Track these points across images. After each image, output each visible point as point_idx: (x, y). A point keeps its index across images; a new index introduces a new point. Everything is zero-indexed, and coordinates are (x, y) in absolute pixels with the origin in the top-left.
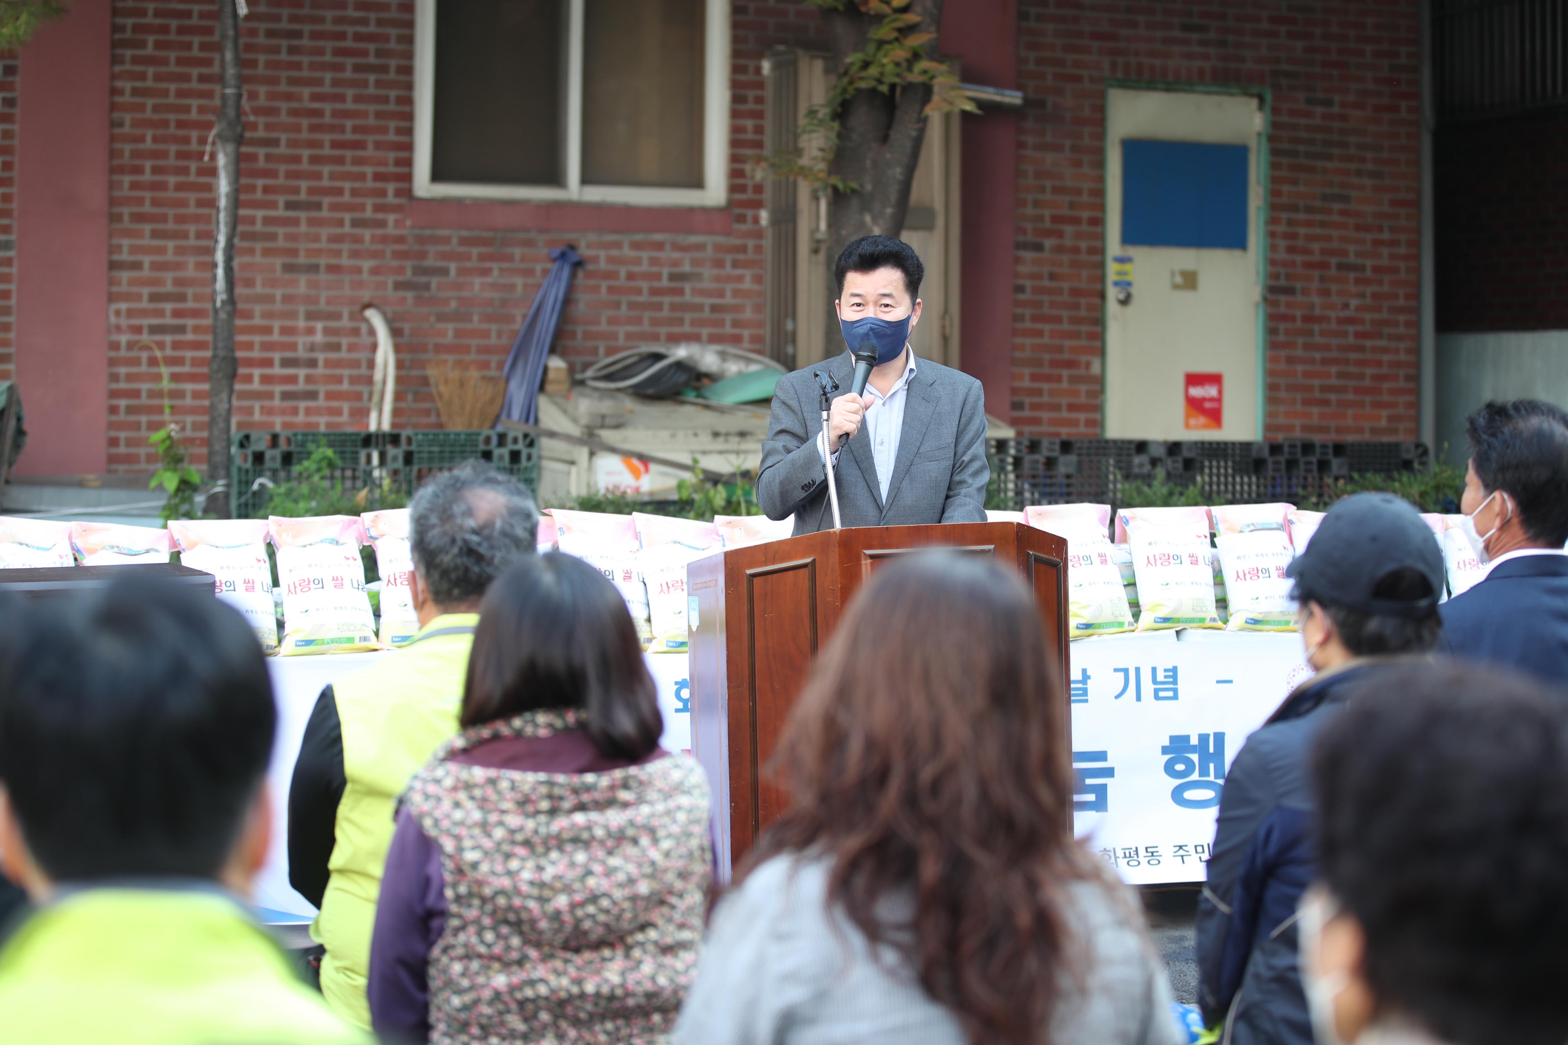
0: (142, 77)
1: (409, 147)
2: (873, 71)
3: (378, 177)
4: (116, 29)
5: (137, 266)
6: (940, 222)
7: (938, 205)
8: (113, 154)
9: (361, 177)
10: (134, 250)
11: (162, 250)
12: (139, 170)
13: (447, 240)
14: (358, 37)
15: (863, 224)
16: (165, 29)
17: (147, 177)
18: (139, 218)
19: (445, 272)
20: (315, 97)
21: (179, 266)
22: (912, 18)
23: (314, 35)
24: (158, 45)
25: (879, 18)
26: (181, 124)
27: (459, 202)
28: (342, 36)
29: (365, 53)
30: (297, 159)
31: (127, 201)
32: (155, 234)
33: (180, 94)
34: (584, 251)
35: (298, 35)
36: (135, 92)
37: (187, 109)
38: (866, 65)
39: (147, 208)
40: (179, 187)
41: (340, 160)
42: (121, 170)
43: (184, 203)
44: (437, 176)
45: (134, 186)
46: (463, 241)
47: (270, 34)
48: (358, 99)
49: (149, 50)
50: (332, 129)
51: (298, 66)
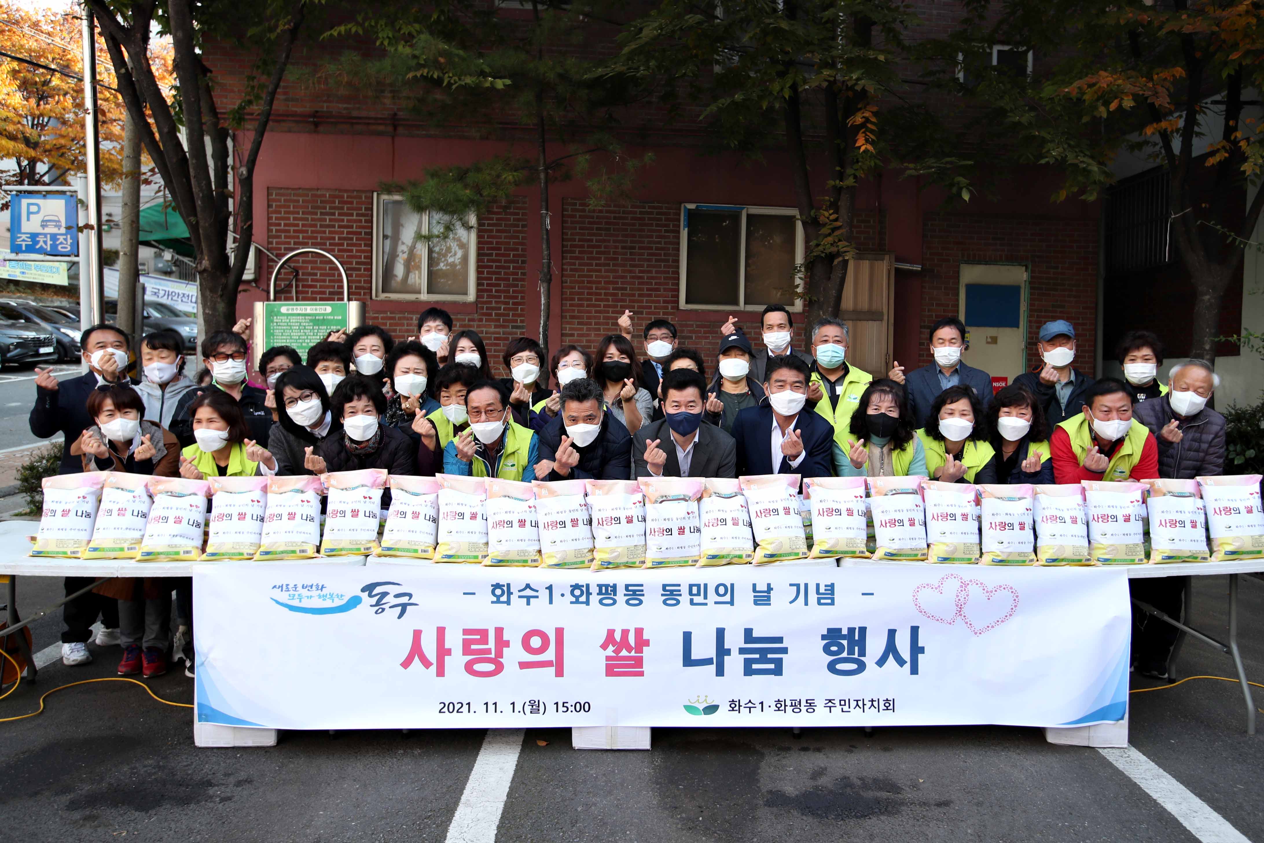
0: (574, 264)
1: (678, 290)
2: (821, 248)
3: (664, 302)
4: (563, 246)
5: (572, 335)
6: (885, 317)
7: (885, 311)
8: (562, 293)
9: (659, 302)
10: (571, 329)
11: (582, 329)
12: (573, 299)
13: (692, 326)
14: (657, 249)
15: (819, 315)
16: (582, 246)
17: (576, 302)
18: (572, 317)
19: (691, 338)
20: (640, 272)
21: (588, 335)
22: (839, 224)
23: (640, 248)
24: (580, 252)
25: (824, 225)
26: (588, 282)
27: (696, 311)
28: (651, 248)
29: (660, 255)
30: (634, 295)
31: (568, 311)
32: (579, 323)
33: (589, 271)
35: (634, 248)
36: (571, 270)
37: (591, 276)
38: (818, 245)
39: (576, 314)
40: (588, 306)
41: (650, 295)
42: (566, 299)
43: (590, 312)
44: (687, 302)
45: (571, 305)
46: (698, 326)
47: (623, 248)
48: (657, 272)
49: (577, 254)
50: (647, 283)
51: (634, 260)
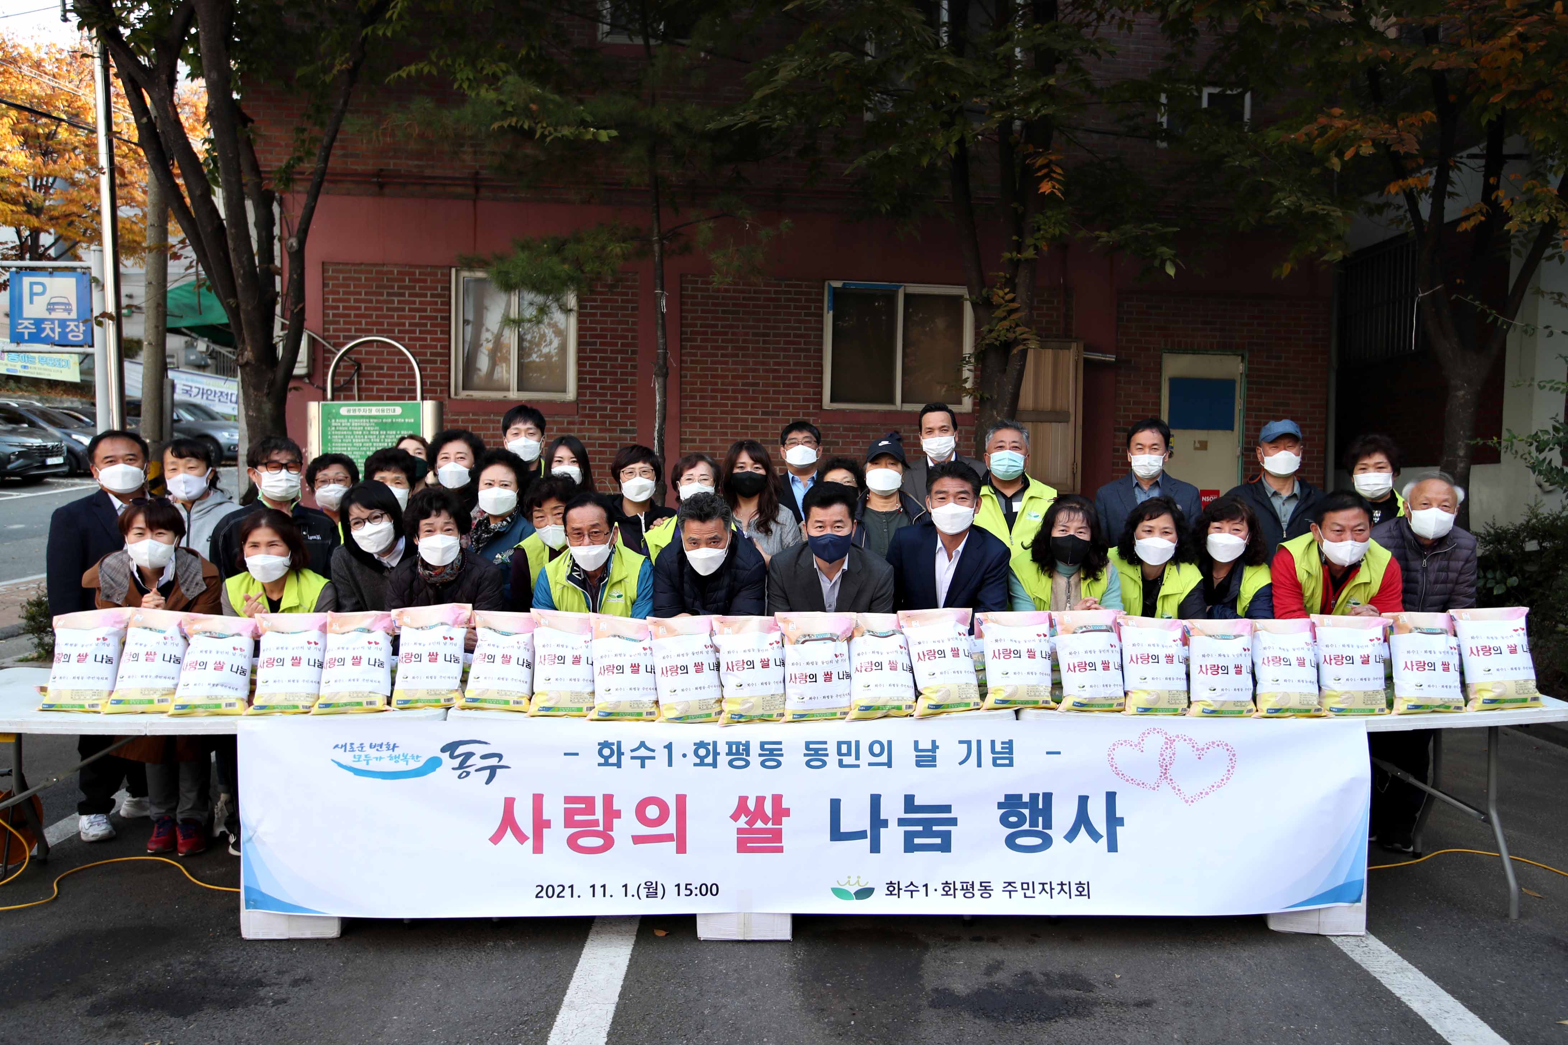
0: (695, 355)
1: (821, 386)
2: (994, 334)
3: (805, 400)
4: (682, 333)
5: (694, 441)
6: (1072, 418)
7: (1072, 410)
8: (681, 390)
9: (798, 400)
10: (691, 433)
11: (705, 434)
12: (694, 397)
13: (838, 429)
14: (796, 336)
16: (706, 333)
17: (698, 400)
18: (694, 419)
19: (837, 444)
20: (776, 364)
21: (711, 441)
22: (1015, 305)
23: (775, 335)
24: (702, 341)
25: (999, 306)
26: (713, 376)
27: (843, 411)
28: (788, 335)
29: (799, 343)
30: (767, 392)
31: (688, 411)
32: (702, 427)
33: (713, 363)
34: (903, 434)
35: (768, 335)
36: (692, 362)
37: (716, 369)
38: (991, 331)
39: (698, 415)
40: (712, 405)
41: (788, 393)
42: (686, 397)
43: (715, 413)
44: (833, 400)
45: (692, 405)
46: (845, 429)
47: (755, 335)
48: (795, 364)
49: (698, 343)
50: (784, 378)
51: (768, 349)
